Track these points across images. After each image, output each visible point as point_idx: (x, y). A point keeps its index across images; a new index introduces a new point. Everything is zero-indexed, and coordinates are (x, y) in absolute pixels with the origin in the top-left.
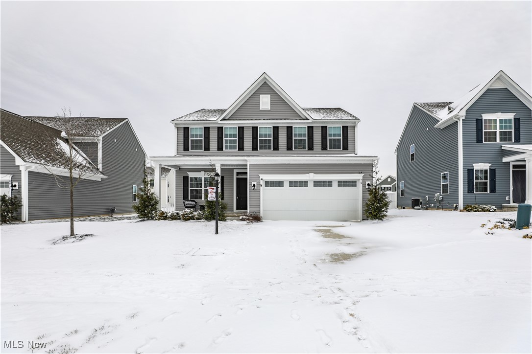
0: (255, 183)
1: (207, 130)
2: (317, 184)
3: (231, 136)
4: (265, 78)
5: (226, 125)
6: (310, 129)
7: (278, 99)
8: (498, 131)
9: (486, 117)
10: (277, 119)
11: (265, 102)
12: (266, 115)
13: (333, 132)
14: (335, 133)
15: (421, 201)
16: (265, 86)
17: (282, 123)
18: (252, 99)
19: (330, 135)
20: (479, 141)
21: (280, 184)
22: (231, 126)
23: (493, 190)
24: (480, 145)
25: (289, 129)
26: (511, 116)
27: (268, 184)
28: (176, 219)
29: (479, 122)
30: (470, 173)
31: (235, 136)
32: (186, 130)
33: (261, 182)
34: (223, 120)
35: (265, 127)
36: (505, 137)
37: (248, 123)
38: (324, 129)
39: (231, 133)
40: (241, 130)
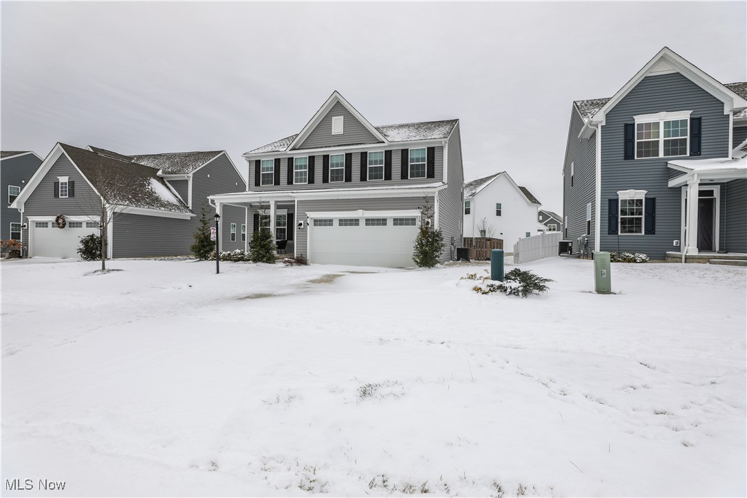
0: (302, 222)
1: (277, 161)
2: (370, 222)
3: (301, 167)
4: (336, 97)
5: (298, 155)
6: (388, 154)
7: (352, 121)
8: (662, 139)
9: (639, 120)
10: (348, 145)
11: (338, 125)
12: (339, 141)
13: (415, 156)
14: (418, 156)
15: (570, 245)
16: (338, 107)
17: (356, 149)
18: (324, 123)
19: (412, 160)
20: (629, 155)
21: (329, 222)
22: (301, 156)
23: (651, 230)
24: (629, 162)
25: (364, 155)
26: (685, 115)
27: (317, 222)
28: (227, 260)
29: (629, 128)
30: (612, 205)
31: (305, 167)
32: (258, 163)
33: (309, 221)
34: (294, 149)
35: (337, 154)
36: (674, 148)
37: (318, 152)
38: (405, 153)
39: (301, 164)
40: (312, 159)
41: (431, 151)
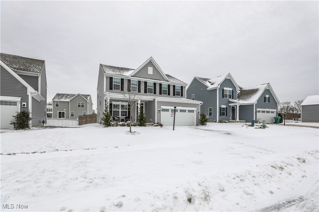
0: (159, 110)
1: (122, 80)
2: (181, 111)
3: (134, 85)
5: (133, 79)
6: (169, 86)
7: (156, 70)
8: (228, 94)
9: (225, 88)
10: (156, 80)
11: (150, 71)
12: (151, 77)
13: (177, 88)
16: (151, 63)
17: (158, 82)
18: (144, 68)
19: (177, 90)
20: (223, 97)
21: (168, 110)
22: (135, 80)
23: (226, 115)
24: (223, 98)
25: (161, 85)
26: (231, 89)
27: (164, 110)
29: (223, 90)
30: (220, 108)
31: (136, 85)
32: (111, 78)
34: (131, 76)
35: (150, 82)
36: (230, 97)
37: (143, 80)
38: (174, 86)
39: (134, 83)
40: (139, 82)
41: (182, 87)
